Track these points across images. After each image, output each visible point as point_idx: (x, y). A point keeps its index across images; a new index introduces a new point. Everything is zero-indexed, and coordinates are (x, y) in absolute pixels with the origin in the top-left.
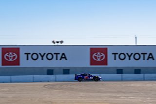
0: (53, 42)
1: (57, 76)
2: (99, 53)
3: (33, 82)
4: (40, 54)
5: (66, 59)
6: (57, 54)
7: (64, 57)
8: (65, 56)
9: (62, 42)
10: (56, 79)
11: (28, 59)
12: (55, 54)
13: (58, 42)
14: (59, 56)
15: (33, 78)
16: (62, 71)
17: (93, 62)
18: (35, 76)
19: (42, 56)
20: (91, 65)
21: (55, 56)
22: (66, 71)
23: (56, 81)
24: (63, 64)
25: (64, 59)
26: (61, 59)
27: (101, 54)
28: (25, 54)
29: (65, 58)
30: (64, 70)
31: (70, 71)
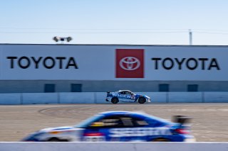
0: (55, 39)
1: (62, 94)
2: (130, 58)
3: (22, 104)
4: (33, 58)
5: (76, 68)
6: (61, 59)
7: (72, 63)
8: (74, 62)
9: (69, 39)
10: (59, 99)
11: (12, 67)
12: (58, 58)
13: (62, 40)
14: (65, 62)
15: (22, 97)
16: (69, 87)
17: (120, 73)
18: (24, 94)
19: (37, 63)
20: (117, 77)
21: (57, 61)
22: (76, 87)
23: (59, 103)
24: (71, 75)
25: (73, 67)
26: (67, 68)
27: (134, 60)
28: (9, 58)
29: (74, 65)
30: (73, 85)
31: (83, 87)
